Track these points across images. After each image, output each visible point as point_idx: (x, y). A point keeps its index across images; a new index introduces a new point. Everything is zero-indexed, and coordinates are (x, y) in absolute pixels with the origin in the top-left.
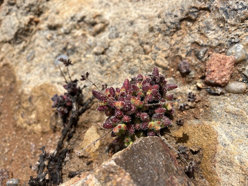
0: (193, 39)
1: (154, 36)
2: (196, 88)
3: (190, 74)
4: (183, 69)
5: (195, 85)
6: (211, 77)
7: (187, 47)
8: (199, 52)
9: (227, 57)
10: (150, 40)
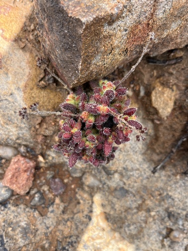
0: (45, 221)
1: (93, 239)
2: (46, 157)
3: (51, 176)
4: (59, 183)
5: (47, 161)
6: (28, 165)
7: (52, 212)
8: (39, 201)
9: (8, 185)
10: (98, 235)
